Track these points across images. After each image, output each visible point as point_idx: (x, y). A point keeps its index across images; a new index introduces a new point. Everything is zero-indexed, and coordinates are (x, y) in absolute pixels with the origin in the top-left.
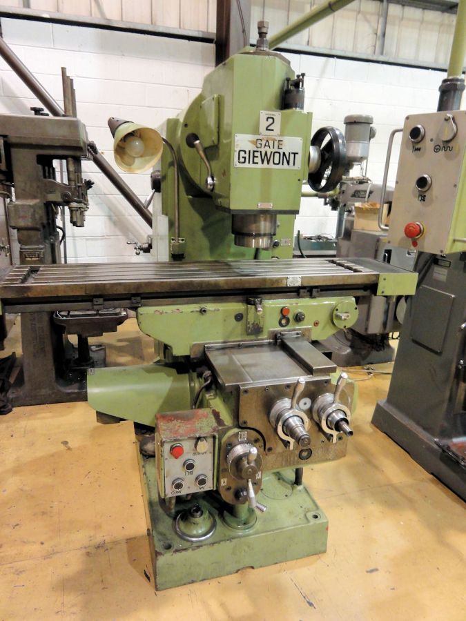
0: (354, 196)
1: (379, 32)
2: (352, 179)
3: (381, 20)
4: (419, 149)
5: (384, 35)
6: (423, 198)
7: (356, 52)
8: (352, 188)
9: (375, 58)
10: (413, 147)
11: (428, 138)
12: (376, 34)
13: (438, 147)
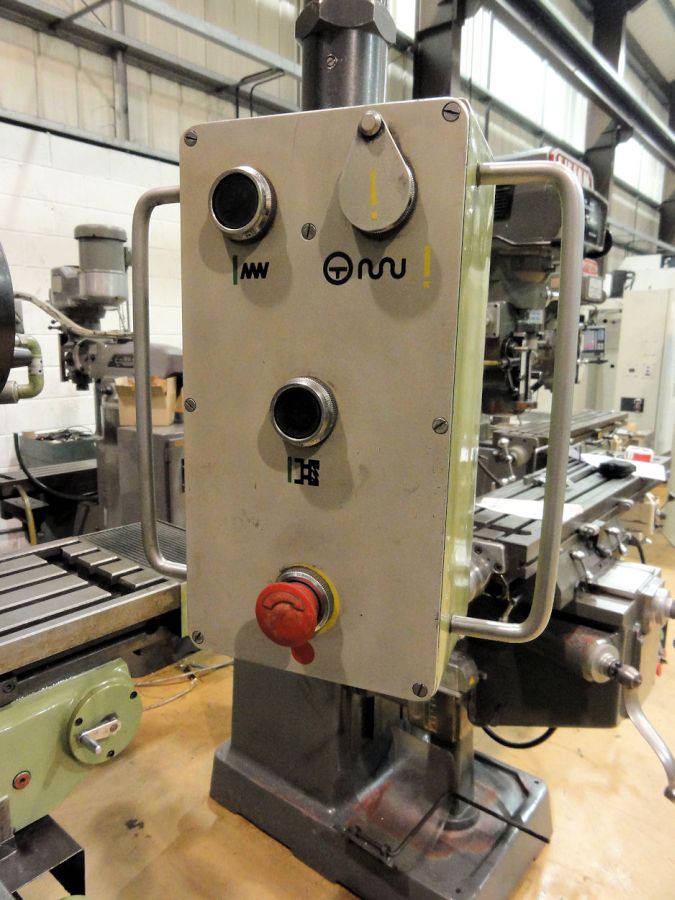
0: (112, 364)
1: (118, 105)
2: (105, 335)
3: (118, 87)
4: (260, 271)
5: (126, 111)
6: (308, 473)
7: (84, 130)
8: (107, 351)
9: (116, 143)
10: (235, 260)
11: (291, 222)
12: (114, 108)
13: (339, 262)
